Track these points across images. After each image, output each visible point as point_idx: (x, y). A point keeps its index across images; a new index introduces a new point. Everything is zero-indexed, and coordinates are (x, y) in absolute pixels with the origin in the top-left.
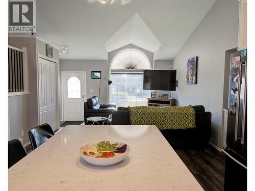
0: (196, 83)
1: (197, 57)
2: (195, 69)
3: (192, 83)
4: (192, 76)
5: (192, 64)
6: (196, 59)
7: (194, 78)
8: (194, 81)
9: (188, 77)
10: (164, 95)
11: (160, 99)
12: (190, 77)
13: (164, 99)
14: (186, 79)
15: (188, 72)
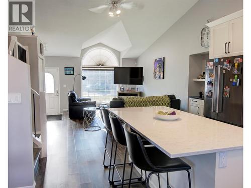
0: (163, 78)
1: (164, 58)
2: (162, 67)
3: (160, 78)
4: (160, 72)
5: (160, 63)
6: (163, 59)
7: (162, 74)
8: (162, 77)
9: (155, 73)
10: (132, 88)
11: (129, 92)
12: (157, 73)
13: (132, 92)
14: (153, 75)
15: (155, 69)
